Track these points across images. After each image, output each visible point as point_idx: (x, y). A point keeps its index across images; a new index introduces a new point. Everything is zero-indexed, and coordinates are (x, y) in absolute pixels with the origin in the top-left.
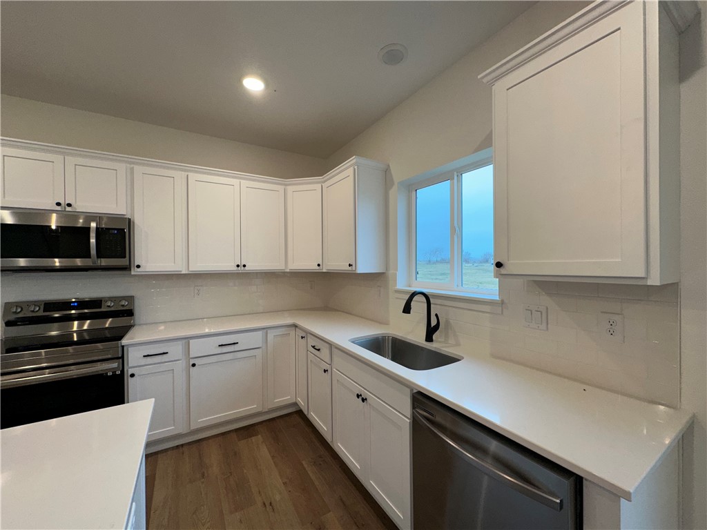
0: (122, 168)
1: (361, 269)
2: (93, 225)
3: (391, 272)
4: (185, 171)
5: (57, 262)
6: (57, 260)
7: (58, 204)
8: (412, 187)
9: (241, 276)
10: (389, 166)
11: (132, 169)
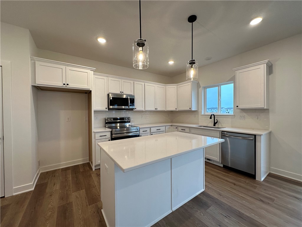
0: (132, 82)
1: (193, 109)
2: (129, 97)
3: (200, 110)
4: (144, 82)
5: (123, 107)
6: (123, 106)
7: (121, 92)
8: (205, 88)
9: (156, 112)
10: (199, 82)
11: (134, 82)
